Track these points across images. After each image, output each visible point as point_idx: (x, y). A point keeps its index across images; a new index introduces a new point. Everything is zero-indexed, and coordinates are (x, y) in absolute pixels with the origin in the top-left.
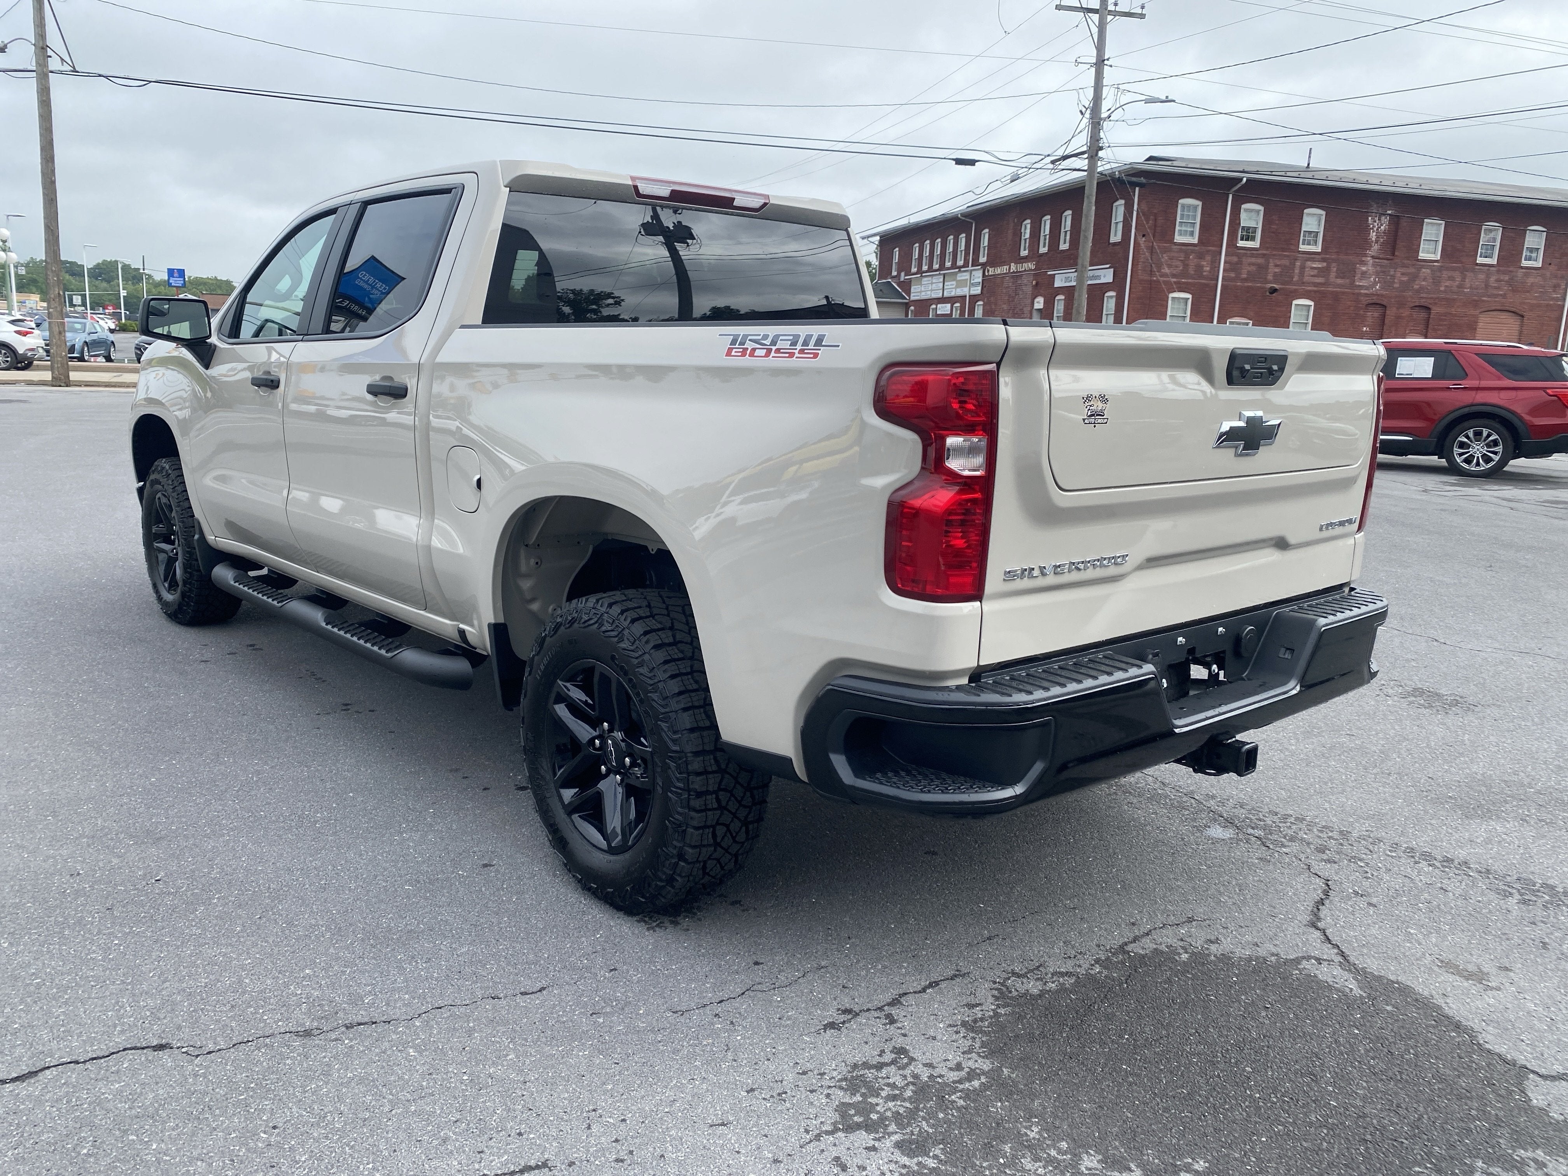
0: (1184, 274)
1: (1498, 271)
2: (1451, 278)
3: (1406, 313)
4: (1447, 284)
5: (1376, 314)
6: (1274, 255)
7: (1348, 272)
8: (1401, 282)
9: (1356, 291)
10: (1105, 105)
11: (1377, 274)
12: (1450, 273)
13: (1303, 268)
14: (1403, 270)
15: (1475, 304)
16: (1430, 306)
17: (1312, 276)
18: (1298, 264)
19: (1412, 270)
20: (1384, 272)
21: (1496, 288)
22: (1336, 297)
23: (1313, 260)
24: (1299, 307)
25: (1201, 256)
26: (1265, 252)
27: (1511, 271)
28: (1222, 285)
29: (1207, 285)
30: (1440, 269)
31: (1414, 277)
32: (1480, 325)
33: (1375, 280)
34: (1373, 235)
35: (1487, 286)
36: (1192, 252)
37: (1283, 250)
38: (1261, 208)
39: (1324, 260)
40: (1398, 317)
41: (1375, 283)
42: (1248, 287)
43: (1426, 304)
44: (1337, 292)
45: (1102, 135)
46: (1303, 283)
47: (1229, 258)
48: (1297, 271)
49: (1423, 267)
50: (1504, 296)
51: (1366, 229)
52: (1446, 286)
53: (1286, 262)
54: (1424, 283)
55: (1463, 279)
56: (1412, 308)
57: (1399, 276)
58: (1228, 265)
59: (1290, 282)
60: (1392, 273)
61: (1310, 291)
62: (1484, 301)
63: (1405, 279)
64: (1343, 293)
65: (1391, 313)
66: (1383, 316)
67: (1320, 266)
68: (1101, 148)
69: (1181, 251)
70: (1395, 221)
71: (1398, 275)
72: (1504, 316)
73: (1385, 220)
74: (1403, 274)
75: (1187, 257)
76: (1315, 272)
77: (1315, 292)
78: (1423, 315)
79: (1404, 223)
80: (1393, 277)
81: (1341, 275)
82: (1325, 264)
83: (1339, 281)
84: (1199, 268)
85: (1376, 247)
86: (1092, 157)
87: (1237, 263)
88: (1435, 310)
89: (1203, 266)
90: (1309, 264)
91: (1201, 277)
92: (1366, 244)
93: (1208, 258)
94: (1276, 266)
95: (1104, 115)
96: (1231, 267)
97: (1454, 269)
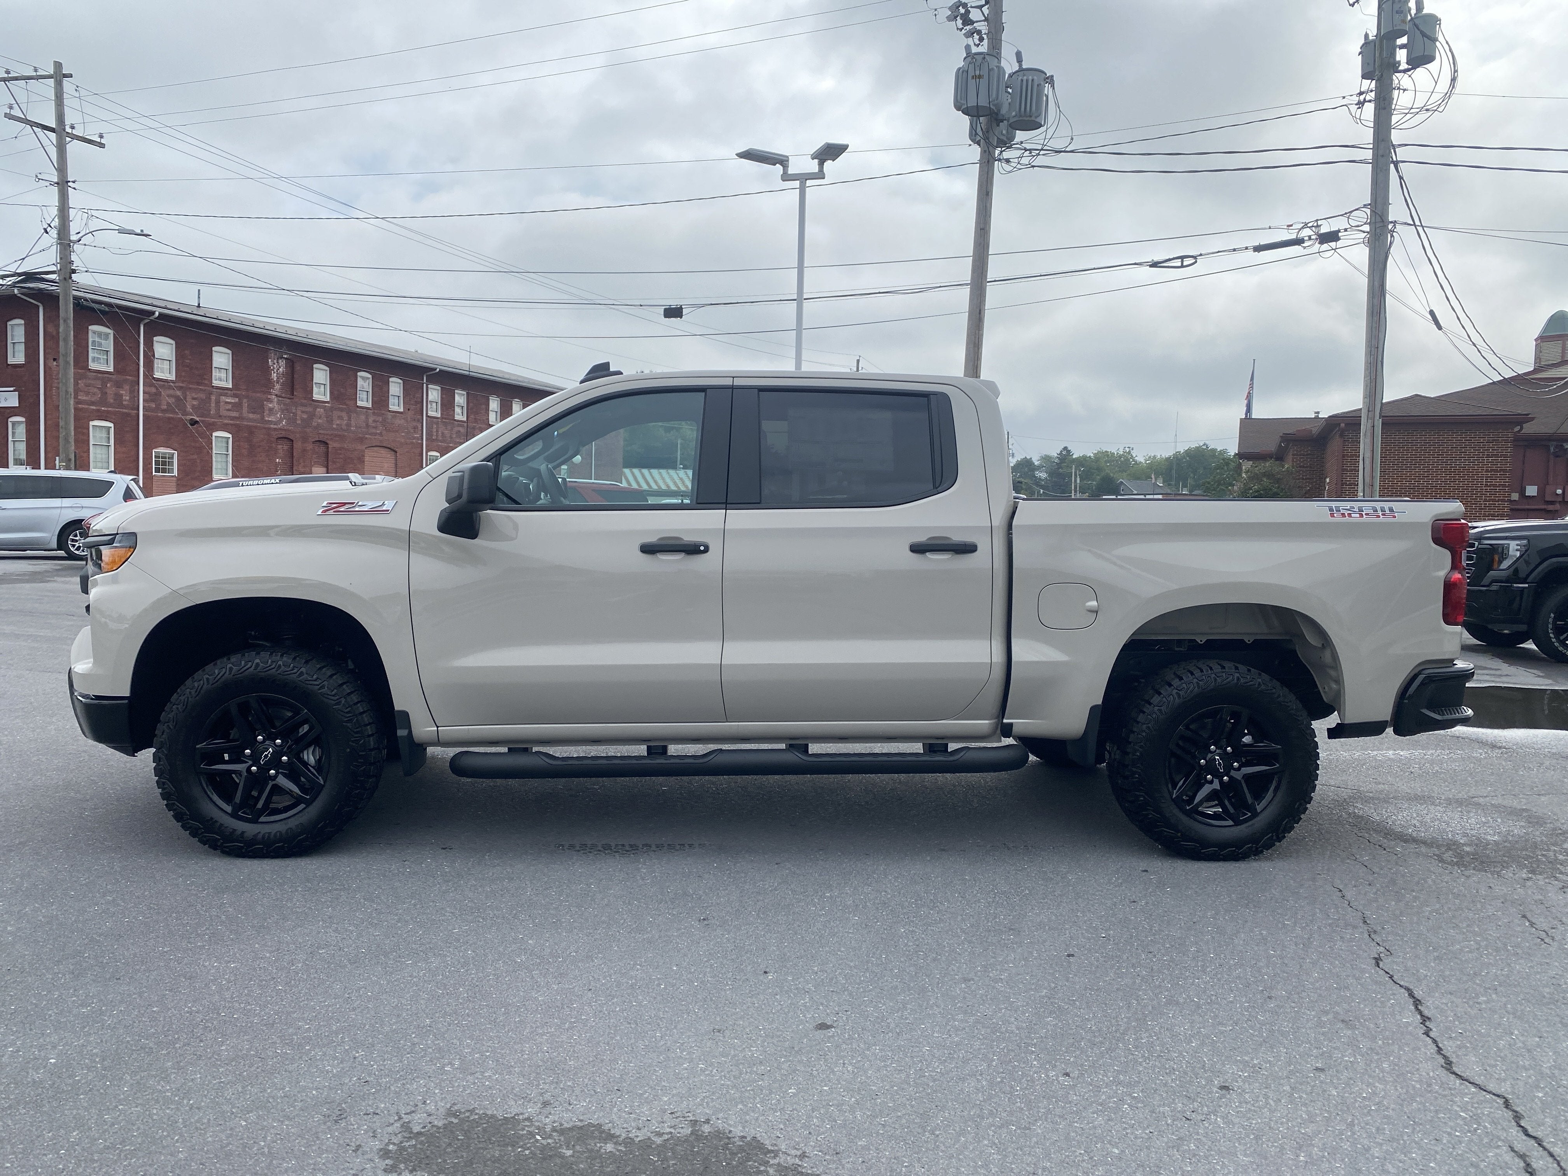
0: (103, 401)
1: (374, 413)
2: (340, 418)
3: (309, 446)
4: (338, 422)
5: (286, 447)
6: (190, 388)
7: (258, 407)
8: (303, 420)
9: (267, 426)
11: (282, 411)
12: (339, 413)
13: (218, 402)
14: (304, 409)
15: (361, 440)
16: (328, 442)
17: (229, 410)
18: (213, 398)
19: (309, 409)
20: (287, 409)
21: (374, 427)
22: (251, 431)
23: (226, 395)
24: (220, 439)
25: (118, 385)
26: (181, 385)
27: (383, 414)
28: (144, 415)
29: (128, 415)
30: (332, 409)
31: (312, 416)
32: (367, 459)
33: (281, 415)
34: (274, 376)
35: (367, 426)
36: (110, 380)
37: (198, 384)
39: (235, 396)
40: (304, 451)
41: (281, 420)
42: (169, 418)
43: (324, 440)
44: (250, 427)
45: (74, 257)
46: (220, 416)
47: (147, 389)
48: (213, 405)
49: (317, 407)
50: (381, 434)
51: (267, 370)
52: (337, 425)
53: (202, 396)
54: (319, 421)
55: (349, 419)
56: (313, 442)
57: (301, 414)
58: (147, 396)
59: (208, 415)
60: (294, 411)
61: (227, 424)
62: (366, 438)
63: (305, 416)
64: (256, 427)
65: (298, 445)
66: (292, 448)
67: (233, 401)
68: (74, 271)
69: (96, 378)
70: (291, 363)
71: (299, 413)
72: (383, 451)
73: (282, 363)
74: (303, 412)
75: (104, 384)
76: (229, 407)
77: (232, 425)
78: (322, 449)
79: (298, 367)
80: (295, 414)
81: (252, 410)
82: (237, 400)
83: (251, 416)
84: (119, 397)
85: (277, 387)
86: (65, 279)
87: (156, 394)
88: (332, 445)
89: (122, 395)
90: (223, 398)
91: (121, 406)
92: (269, 384)
93: (127, 387)
94: (194, 399)
95: (74, 238)
96: (151, 398)
97: (342, 410)
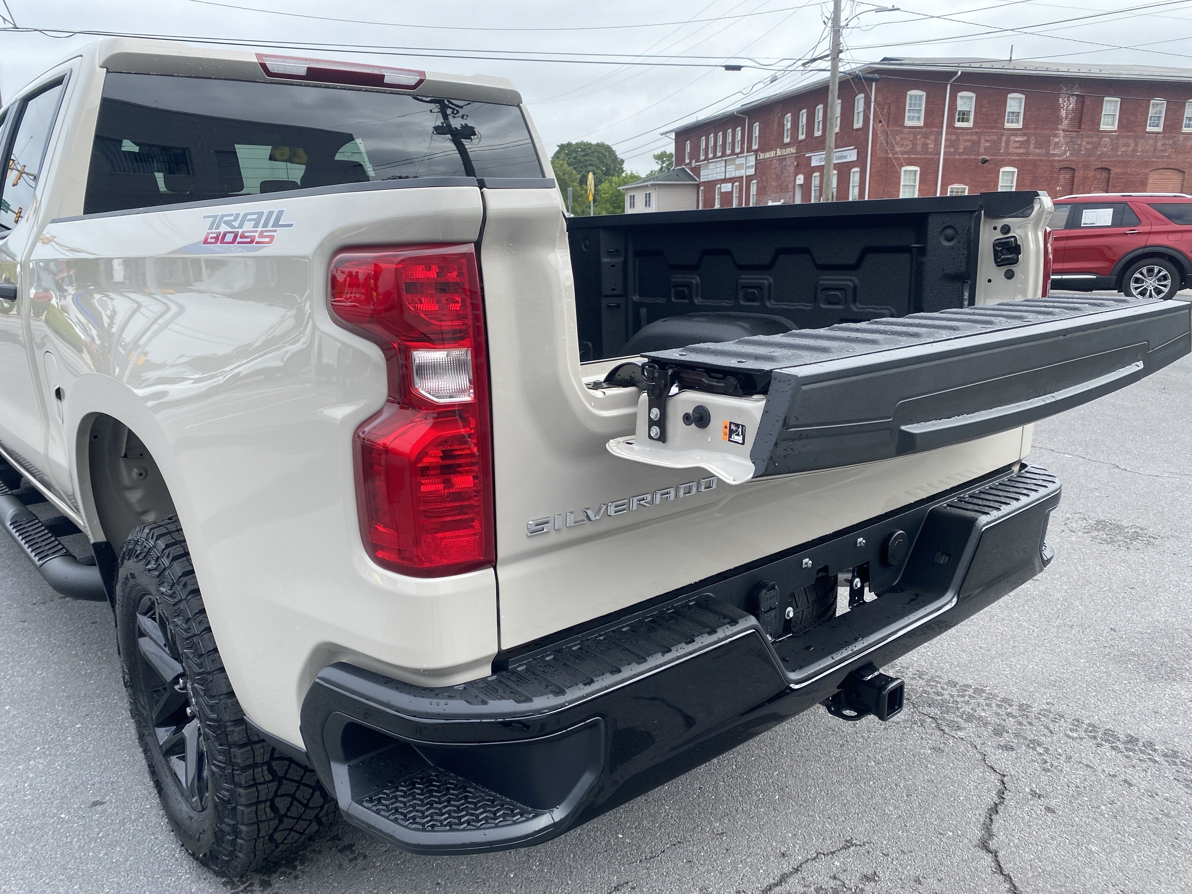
0: (913, 151)
1: (1164, 137)
2: (1127, 145)
3: (1091, 174)
4: (1123, 149)
5: (1067, 176)
6: (985, 133)
7: (1045, 143)
8: (1086, 149)
9: (1052, 158)
10: (844, 16)
11: (1067, 143)
12: (1125, 141)
13: (1008, 142)
14: (1089, 140)
15: (1146, 164)
16: (1110, 168)
17: (1017, 148)
18: (1004, 138)
19: (1095, 139)
20: (1072, 142)
21: (1162, 151)
22: (1035, 164)
23: (1016, 135)
24: (1006, 174)
25: (926, 136)
26: (977, 130)
27: (1174, 137)
28: (944, 159)
29: (932, 159)
30: (1118, 137)
31: (1097, 145)
32: (1150, 181)
33: (1065, 148)
34: (1063, 113)
35: (1155, 149)
36: (919, 133)
37: (992, 128)
38: (973, 95)
39: (1024, 135)
40: (1085, 178)
41: (1065, 152)
42: (965, 159)
43: (1107, 166)
44: (1036, 160)
45: (841, 40)
46: (1009, 154)
47: (949, 136)
48: (1003, 144)
49: (1104, 136)
50: (1169, 157)
51: (1056, 108)
52: (1122, 151)
53: (995, 138)
54: (1105, 150)
55: (1136, 145)
56: (1095, 170)
57: (1085, 144)
58: (948, 143)
59: (998, 154)
60: (1079, 143)
61: (1014, 160)
62: (1153, 162)
63: (1090, 147)
64: (1041, 160)
65: (1079, 174)
66: (1073, 177)
67: (1022, 139)
68: (841, 51)
69: (909, 133)
70: (1081, 100)
71: (1084, 143)
72: (1169, 173)
73: (1073, 100)
74: (1088, 143)
75: (915, 137)
76: (1018, 145)
77: (1018, 160)
78: (1105, 175)
79: (1088, 102)
80: (1080, 145)
81: (1038, 145)
82: (1025, 138)
83: (1037, 151)
84: (925, 146)
85: (1066, 122)
86: (834, 58)
87: (955, 141)
88: (1114, 171)
89: (928, 144)
90: (1013, 138)
91: (927, 153)
92: (1058, 120)
93: (932, 137)
94: (987, 141)
95: (843, 24)
96: (950, 144)
97: (1128, 137)
